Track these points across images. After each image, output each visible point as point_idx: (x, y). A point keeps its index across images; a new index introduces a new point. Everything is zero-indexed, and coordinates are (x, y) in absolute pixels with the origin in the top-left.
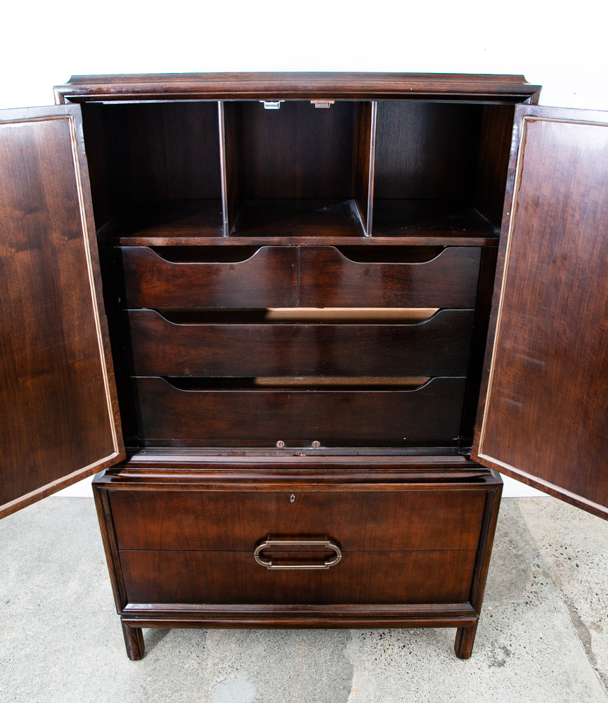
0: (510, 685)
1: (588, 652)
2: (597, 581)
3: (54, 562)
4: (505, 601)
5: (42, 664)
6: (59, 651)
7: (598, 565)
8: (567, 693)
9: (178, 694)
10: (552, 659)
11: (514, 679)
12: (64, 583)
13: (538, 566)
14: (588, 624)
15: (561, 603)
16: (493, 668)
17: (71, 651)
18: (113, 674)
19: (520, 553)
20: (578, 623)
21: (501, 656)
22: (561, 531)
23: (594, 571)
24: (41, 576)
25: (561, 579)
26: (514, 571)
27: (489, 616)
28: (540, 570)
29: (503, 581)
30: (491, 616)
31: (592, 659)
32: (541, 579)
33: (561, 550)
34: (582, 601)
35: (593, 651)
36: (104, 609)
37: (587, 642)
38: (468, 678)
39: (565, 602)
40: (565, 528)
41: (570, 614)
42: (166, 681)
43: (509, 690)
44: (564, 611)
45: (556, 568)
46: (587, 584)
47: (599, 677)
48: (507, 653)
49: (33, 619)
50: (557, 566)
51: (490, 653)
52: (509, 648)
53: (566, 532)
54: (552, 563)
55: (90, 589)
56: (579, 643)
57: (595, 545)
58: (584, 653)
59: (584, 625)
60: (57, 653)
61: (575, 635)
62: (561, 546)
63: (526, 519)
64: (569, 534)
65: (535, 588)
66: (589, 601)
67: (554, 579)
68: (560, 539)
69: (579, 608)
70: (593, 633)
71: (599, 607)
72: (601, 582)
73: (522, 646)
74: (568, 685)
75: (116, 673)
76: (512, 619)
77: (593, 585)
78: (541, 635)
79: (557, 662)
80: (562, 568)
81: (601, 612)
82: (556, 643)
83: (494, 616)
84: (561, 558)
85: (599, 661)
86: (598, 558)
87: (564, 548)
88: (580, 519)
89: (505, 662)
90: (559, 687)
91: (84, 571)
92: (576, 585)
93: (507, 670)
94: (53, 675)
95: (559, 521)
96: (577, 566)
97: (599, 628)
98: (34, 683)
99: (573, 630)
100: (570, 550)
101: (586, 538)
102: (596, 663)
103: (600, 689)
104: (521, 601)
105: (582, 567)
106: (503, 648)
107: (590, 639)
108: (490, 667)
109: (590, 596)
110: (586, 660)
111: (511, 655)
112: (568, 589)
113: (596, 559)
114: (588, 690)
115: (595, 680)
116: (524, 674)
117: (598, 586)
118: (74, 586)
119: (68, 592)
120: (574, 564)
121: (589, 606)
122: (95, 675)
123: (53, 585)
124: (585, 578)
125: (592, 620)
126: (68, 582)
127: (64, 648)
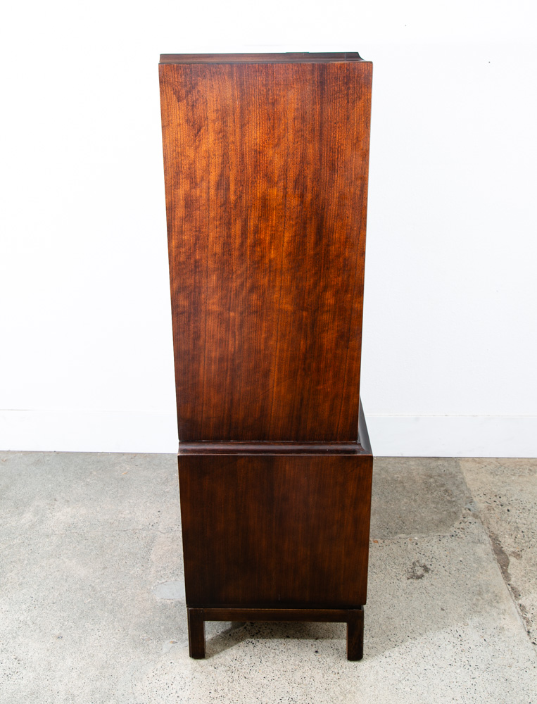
0: (424, 592)
1: (504, 572)
2: (525, 522)
3: (9, 499)
4: (432, 534)
6: (15, 562)
7: (529, 510)
8: (477, 599)
9: (123, 591)
10: (468, 576)
11: (429, 588)
12: (19, 514)
13: (469, 510)
14: (508, 553)
15: (486, 537)
16: (411, 580)
17: (26, 562)
18: (65, 577)
19: (453, 499)
20: (499, 551)
21: (420, 571)
22: (498, 484)
23: (525, 515)
25: (490, 520)
26: (445, 512)
27: (414, 544)
28: (471, 513)
29: (433, 519)
30: (417, 544)
31: (506, 576)
32: (470, 519)
33: (495, 499)
34: (507, 536)
35: (509, 571)
36: (57, 532)
37: (504, 565)
38: (387, 586)
39: (490, 536)
40: (503, 482)
41: (493, 545)
42: (113, 582)
43: (423, 595)
44: (487, 542)
45: (487, 512)
46: (515, 525)
47: (510, 589)
48: (426, 569)
50: (489, 510)
51: (410, 570)
52: (429, 567)
53: (503, 485)
54: (484, 507)
55: (44, 519)
56: (496, 566)
57: (530, 496)
58: (500, 573)
59: (505, 553)
61: (494, 560)
62: (496, 496)
63: (464, 474)
64: (505, 486)
65: (462, 525)
66: (513, 537)
67: (483, 520)
68: (496, 491)
69: (503, 541)
70: (512, 560)
71: (523, 541)
72: (529, 523)
73: (442, 566)
74: (480, 594)
75: (67, 576)
76: (435, 547)
77: (519, 525)
78: (461, 559)
79: (472, 578)
80: (492, 512)
81: (524, 545)
82: (474, 565)
83: (419, 544)
84: (494, 505)
85: (513, 579)
86: (531, 506)
87: (498, 497)
88: (519, 476)
89: (423, 576)
90: (470, 595)
91: (38, 506)
92: (504, 525)
93: (425, 582)
94: (10, 578)
95: (497, 477)
96: (508, 510)
97: (518, 556)
99: (492, 556)
100: (504, 500)
101: (521, 490)
102: (510, 580)
103: (509, 597)
104: (447, 534)
105: (513, 511)
106: (423, 567)
107: (508, 563)
108: (408, 579)
109: (515, 533)
110: (500, 577)
111: (430, 572)
112: (495, 527)
113: (529, 506)
114: (498, 598)
115: (505, 591)
116: (440, 585)
117: (526, 526)
118: (28, 516)
119: (23, 521)
120: (506, 509)
121: (513, 540)
122: (48, 578)
123: (8, 515)
124: (514, 520)
125: (513, 550)
126: (22, 513)
127: (19, 560)
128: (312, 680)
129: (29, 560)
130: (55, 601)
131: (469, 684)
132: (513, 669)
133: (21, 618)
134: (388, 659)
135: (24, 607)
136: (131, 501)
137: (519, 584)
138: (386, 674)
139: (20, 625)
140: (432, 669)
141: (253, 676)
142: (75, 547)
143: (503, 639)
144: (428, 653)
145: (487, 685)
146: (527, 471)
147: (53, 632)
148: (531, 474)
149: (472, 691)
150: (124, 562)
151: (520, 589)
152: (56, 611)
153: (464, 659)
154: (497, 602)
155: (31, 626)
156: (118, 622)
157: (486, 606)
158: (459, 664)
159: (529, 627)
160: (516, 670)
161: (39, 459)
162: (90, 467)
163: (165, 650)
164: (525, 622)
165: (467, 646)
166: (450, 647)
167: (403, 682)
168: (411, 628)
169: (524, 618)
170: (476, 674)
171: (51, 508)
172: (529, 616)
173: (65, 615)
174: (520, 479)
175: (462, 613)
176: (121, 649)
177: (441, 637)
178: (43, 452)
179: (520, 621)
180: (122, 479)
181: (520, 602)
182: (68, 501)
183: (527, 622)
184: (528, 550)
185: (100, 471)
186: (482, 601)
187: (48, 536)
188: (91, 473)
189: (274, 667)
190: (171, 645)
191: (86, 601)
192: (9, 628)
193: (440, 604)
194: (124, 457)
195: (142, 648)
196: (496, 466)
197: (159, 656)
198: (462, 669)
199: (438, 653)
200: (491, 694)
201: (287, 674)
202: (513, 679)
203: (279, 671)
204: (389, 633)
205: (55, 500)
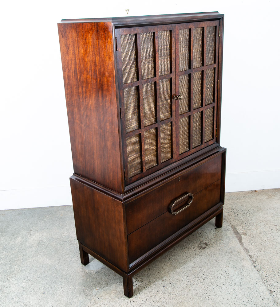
0: (207, 254)
1: (240, 242)
2: (246, 219)
3: (8, 232)
4: (206, 229)
5: (10, 266)
6: (16, 261)
7: (246, 214)
8: (231, 255)
9: (70, 269)
10: (225, 245)
11: (209, 253)
14: (240, 233)
15: (230, 228)
17: (22, 260)
18: (41, 265)
20: (237, 233)
21: (204, 246)
22: (232, 204)
23: (245, 216)
24: (4, 237)
25: (231, 220)
27: (199, 234)
30: (200, 234)
31: (242, 244)
34: (239, 226)
35: (242, 241)
36: (34, 245)
37: (240, 239)
38: (190, 254)
39: (232, 227)
40: (233, 203)
41: (234, 230)
43: (207, 256)
44: (231, 230)
46: (242, 221)
47: (244, 249)
48: (207, 245)
49: (3, 252)
50: (229, 216)
51: (199, 245)
52: (207, 243)
53: (233, 204)
54: (227, 215)
55: (27, 239)
56: (237, 240)
57: (246, 208)
58: (238, 242)
60: (16, 262)
61: (235, 237)
62: (231, 209)
64: (235, 204)
66: (242, 226)
67: (227, 220)
68: (231, 207)
69: (237, 229)
70: (243, 236)
71: (246, 228)
72: (247, 219)
73: (213, 242)
74: (231, 252)
75: (43, 265)
76: (209, 234)
77: (243, 221)
78: (221, 238)
79: (227, 246)
80: (231, 216)
81: (247, 229)
82: (227, 240)
83: (201, 233)
84: (231, 213)
85: (245, 244)
86: (247, 212)
87: (232, 210)
88: (240, 199)
90: (227, 254)
91: (23, 234)
92: (237, 221)
93: (207, 250)
94: (15, 268)
95: (230, 201)
96: (238, 215)
97: (245, 234)
98: (7, 272)
99: (234, 235)
100: (235, 210)
101: (242, 206)
102: (243, 245)
103: (244, 252)
104: (213, 228)
105: (240, 215)
106: (205, 243)
107: (241, 238)
108: (199, 249)
109: (242, 224)
110: (239, 244)
112: (233, 223)
113: (246, 212)
114: (239, 253)
115: (242, 250)
116: (213, 251)
117: (246, 221)
118: (19, 239)
119: (17, 242)
120: (236, 214)
121: (241, 227)
122: (33, 266)
123: (10, 240)
124: (240, 219)
125: (243, 232)
126: (16, 238)
127: (18, 260)
128: (164, 299)
129: (23, 259)
130: (39, 277)
131: (233, 292)
132: (251, 283)
133: (24, 286)
134: (196, 286)
135: (24, 281)
136: (67, 228)
137: (247, 246)
138: (196, 292)
139: (24, 289)
140: (216, 287)
141: (137, 300)
142: (44, 251)
143: (245, 271)
144: (213, 281)
145: (241, 291)
146: (243, 197)
147: (40, 291)
148: (245, 198)
149: (235, 295)
150: (68, 256)
151: (248, 248)
152: (40, 281)
153: (229, 281)
154: (240, 255)
155: (29, 289)
156: (70, 283)
157: (235, 257)
158: (228, 284)
159: (255, 264)
160: (252, 283)
161: (20, 212)
162: (45, 214)
163: (94, 293)
164: (252, 262)
165: (230, 275)
166: (222, 277)
167: (205, 295)
168: (204, 271)
169: (252, 261)
170: (236, 287)
171: (30, 234)
172: (254, 259)
173: (45, 282)
174: (240, 201)
175: (225, 262)
176: (74, 295)
177: (218, 273)
178: (22, 209)
179: (250, 262)
180: (61, 218)
181: (249, 254)
182: (37, 230)
183: (254, 262)
184: (249, 231)
185: (50, 215)
186: (233, 255)
187: (30, 247)
188: (46, 216)
189: (146, 295)
190: (97, 291)
191: (53, 275)
192: (19, 291)
193: (215, 259)
194: (60, 208)
195: (83, 294)
196: (229, 196)
197: (92, 296)
198: (229, 286)
199: (218, 280)
200: (243, 295)
201: (152, 298)
202: (252, 287)
203: (148, 297)
204: (195, 274)
205: (31, 230)
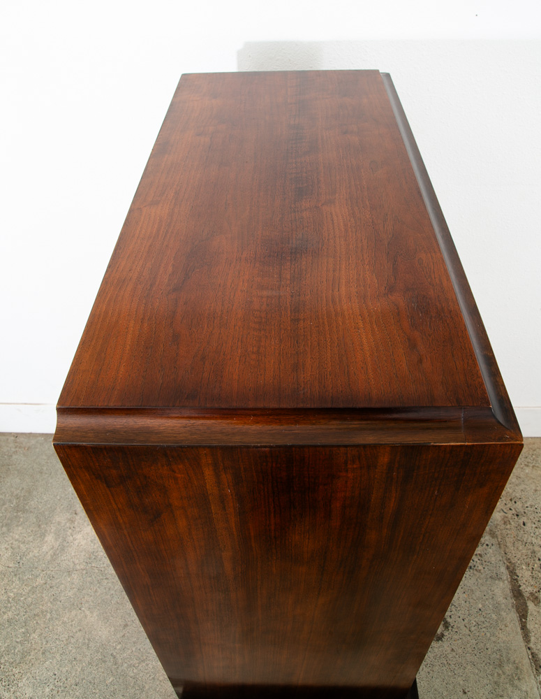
0: (446, 663)
1: (524, 627)
3: (31, 512)
5: (23, 630)
6: (38, 615)
8: (499, 675)
9: (144, 664)
10: (488, 634)
11: (450, 656)
12: (41, 536)
14: (526, 595)
15: (503, 569)
17: (49, 616)
18: (87, 641)
20: (517, 593)
21: (440, 628)
24: (20, 528)
25: (507, 539)
31: (526, 636)
32: (487, 538)
33: (510, 504)
34: (524, 567)
35: (528, 626)
36: (78, 567)
37: (523, 615)
39: (508, 568)
41: (511, 582)
42: (134, 649)
43: (444, 668)
44: (505, 578)
45: (502, 526)
46: (531, 547)
47: (531, 657)
48: (447, 625)
49: (14, 579)
50: (505, 523)
52: (449, 619)
53: (517, 482)
54: (500, 519)
55: (65, 544)
56: (516, 617)
58: (519, 629)
59: (523, 596)
60: (37, 618)
61: (513, 607)
62: (511, 500)
64: (520, 484)
65: (479, 550)
66: (530, 568)
67: (500, 540)
69: (520, 575)
70: (531, 605)
73: (461, 618)
74: (500, 666)
75: (89, 640)
77: (536, 548)
78: (480, 606)
79: (492, 638)
80: (508, 526)
82: (493, 616)
84: (509, 514)
85: (533, 639)
87: (513, 502)
88: (532, 466)
89: (443, 636)
90: (491, 667)
91: (59, 523)
92: (520, 548)
93: (445, 645)
94: (33, 643)
96: (524, 524)
97: (535, 599)
98: (16, 651)
99: (511, 600)
100: (519, 505)
101: (536, 490)
102: (530, 641)
105: (529, 525)
107: (527, 612)
109: (533, 561)
110: (520, 637)
111: (450, 628)
112: (512, 552)
114: (519, 671)
115: (526, 660)
116: (460, 651)
118: (50, 540)
119: (45, 548)
120: (522, 521)
121: (530, 573)
123: (31, 539)
124: (530, 539)
125: (532, 590)
126: (44, 536)
127: (42, 612)
129: (51, 612)
130: (77, 680)
135: (47, 690)
142: (96, 591)
154: (518, 678)
157: (508, 686)
171: (72, 526)
174: (534, 473)
186: (503, 676)
187: (69, 573)
193: (461, 682)
205: (76, 514)
